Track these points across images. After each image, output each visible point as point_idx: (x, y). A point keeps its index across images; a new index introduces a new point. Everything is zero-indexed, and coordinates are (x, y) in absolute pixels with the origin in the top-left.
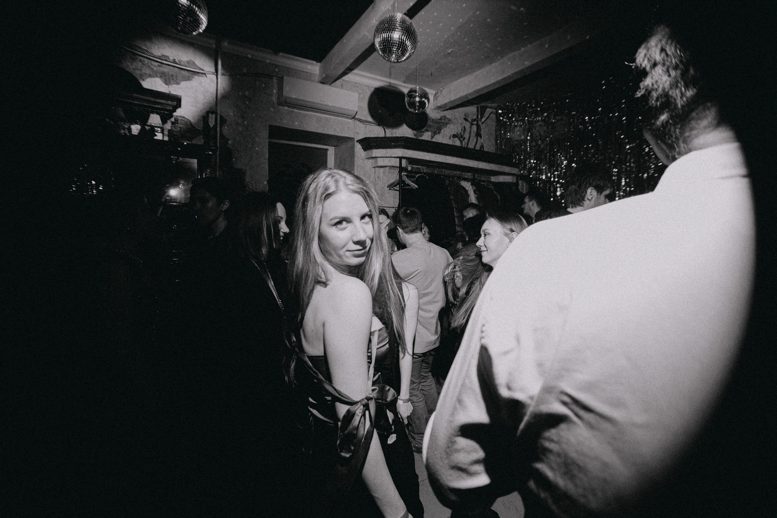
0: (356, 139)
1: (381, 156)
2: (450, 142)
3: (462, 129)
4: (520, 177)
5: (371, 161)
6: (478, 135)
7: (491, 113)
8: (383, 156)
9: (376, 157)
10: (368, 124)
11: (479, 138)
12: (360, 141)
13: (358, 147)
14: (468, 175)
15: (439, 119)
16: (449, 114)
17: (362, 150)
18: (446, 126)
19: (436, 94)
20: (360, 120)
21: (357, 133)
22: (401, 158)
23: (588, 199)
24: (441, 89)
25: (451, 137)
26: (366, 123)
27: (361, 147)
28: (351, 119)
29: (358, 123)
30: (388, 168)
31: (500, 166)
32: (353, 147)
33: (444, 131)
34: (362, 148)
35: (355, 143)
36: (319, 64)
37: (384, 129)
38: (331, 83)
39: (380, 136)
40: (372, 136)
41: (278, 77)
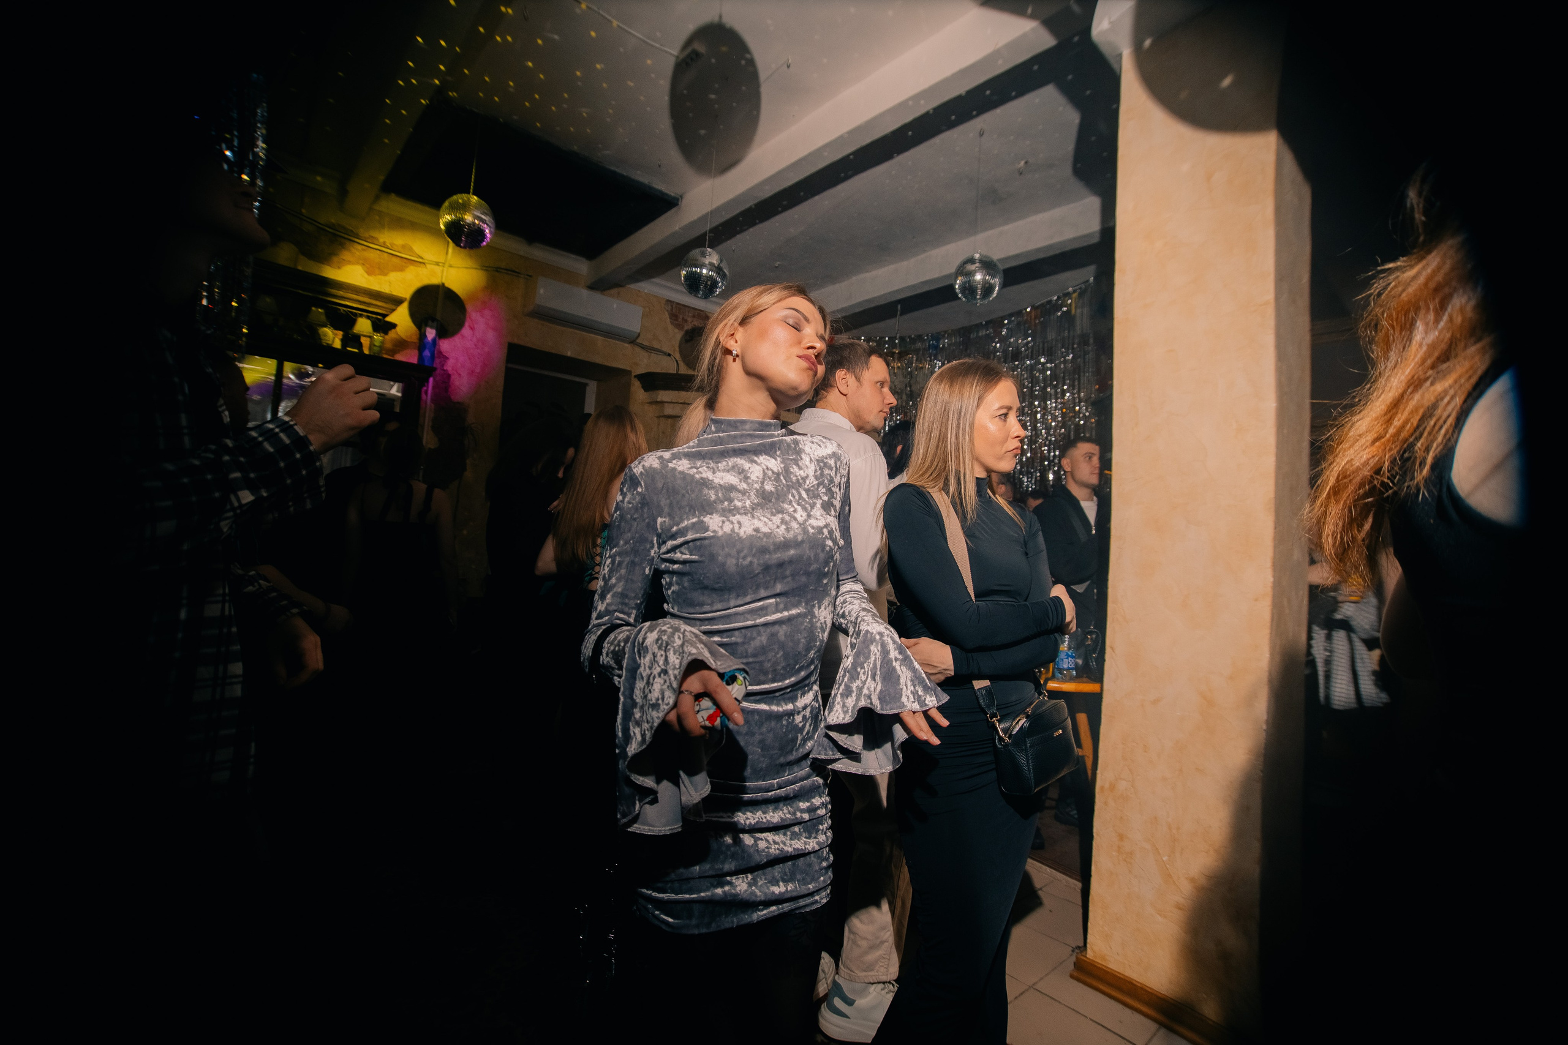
0: (633, 374)
1: (670, 401)
5: (654, 406)
8: (673, 401)
9: (662, 402)
10: (652, 352)
12: (640, 377)
13: (636, 385)
17: (642, 391)
21: (636, 364)
26: (649, 351)
27: (641, 385)
28: (629, 343)
29: (638, 349)
32: (629, 384)
34: (643, 387)
35: (633, 379)
36: (589, 262)
37: (677, 361)
38: (604, 290)
39: (671, 371)
40: (658, 370)
41: (528, 275)
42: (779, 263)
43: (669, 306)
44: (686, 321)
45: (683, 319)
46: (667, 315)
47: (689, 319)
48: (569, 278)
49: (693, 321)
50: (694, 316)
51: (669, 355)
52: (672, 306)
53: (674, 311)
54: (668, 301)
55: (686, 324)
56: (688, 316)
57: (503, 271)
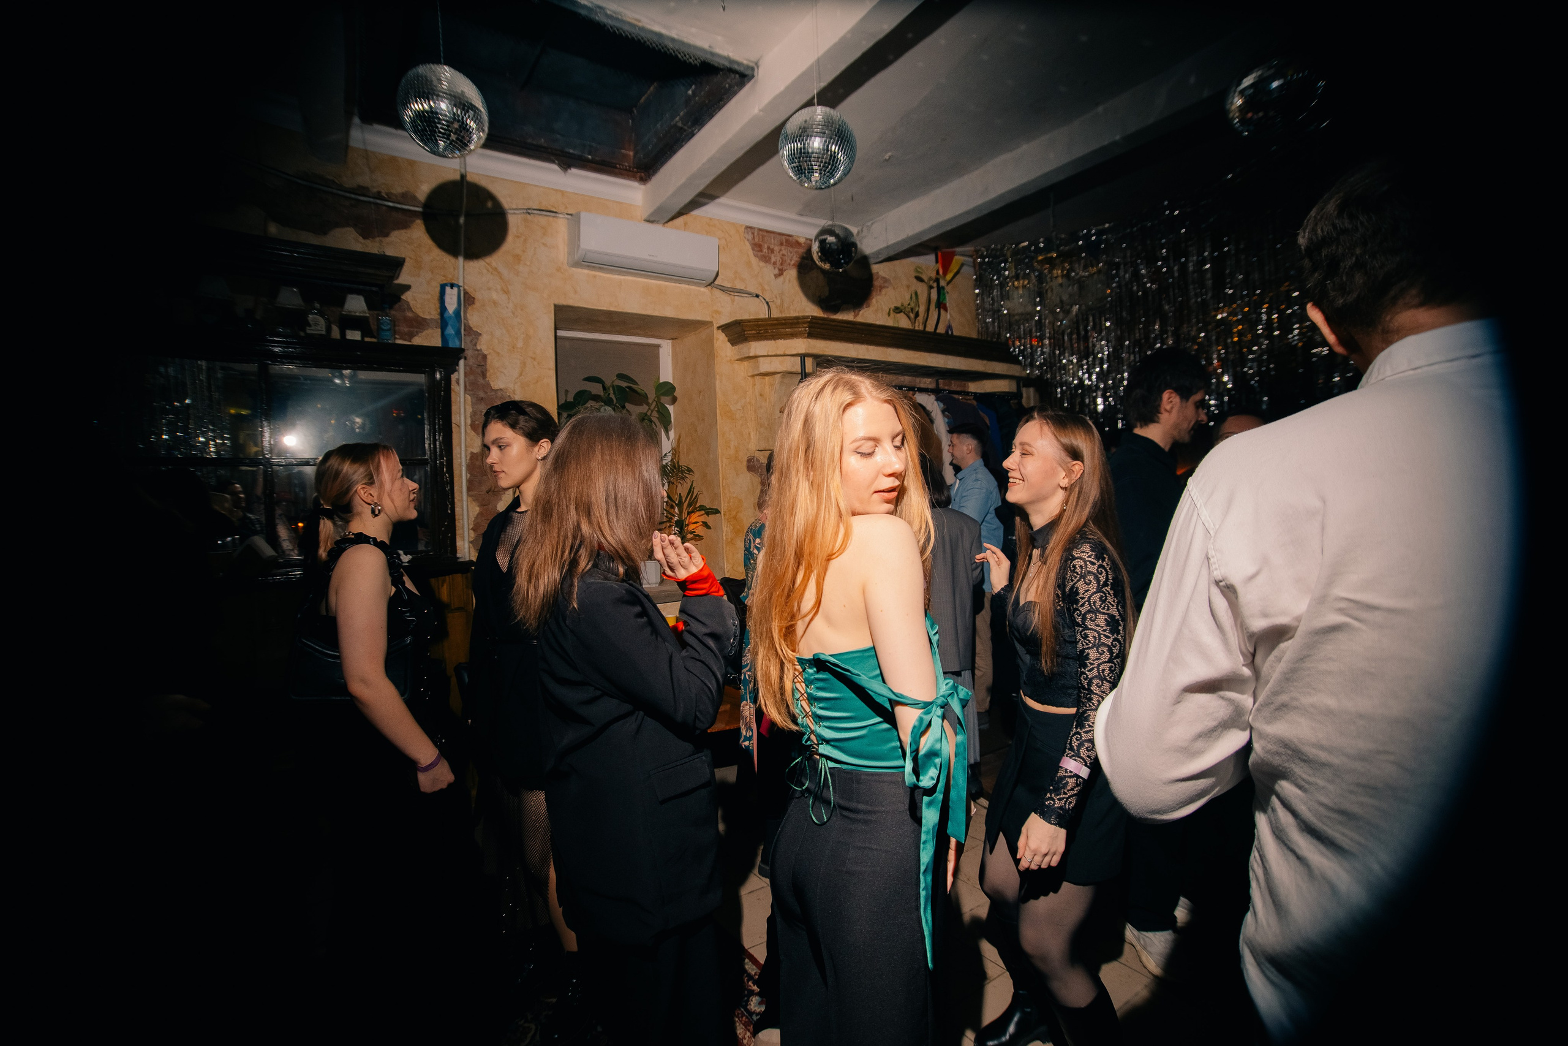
0: (715, 326)
1: (766, 354)
2: (890, 322)
3: (911, 296)
4: (1024, 382)
5: (746, 363)
6: (941, 305)
7: (962, 265)
8: (770, 354)
9: (755, 357)
10: (736, 294)
11: (942, 311)
12: (724, 328)
13: (721, 338)
14: (925, 383)
16: (884, 269)
17: (729, 344)
18: (880, 291)
19: (858, 233)
20: (723, 289)
21: (718, 312)
22: (803, 357)
23: (1166, 410)
24: (869, 224)
25: (891, 312)
26: (732, 294)
27: (726, 339)
28: (707, 286)
29: (718, 293)
30: (779, 375)
31: (985, 362)
32: (710, 340)
33: (877, 302)
34: (729, 341)
35: (715, 331)
36: (643, 187)
37: (767, 303)
38: (667, 222)
39: (762, 316)
40: (746, 317)
41: (568, 214)
42: (889, 154)
43: (750, 233)
44: (772, 251)
45: (769, 248)
46: (748, 247)
47: (777, 248)
48: (622, 211)
49: (780, 250)
50: (782, 244)
51: (757, 296)
52: (753, 234)
53: (756, 240)
54: (747, 227)
55: (773, 255)
56: (775, 244)
57: (535, 212)
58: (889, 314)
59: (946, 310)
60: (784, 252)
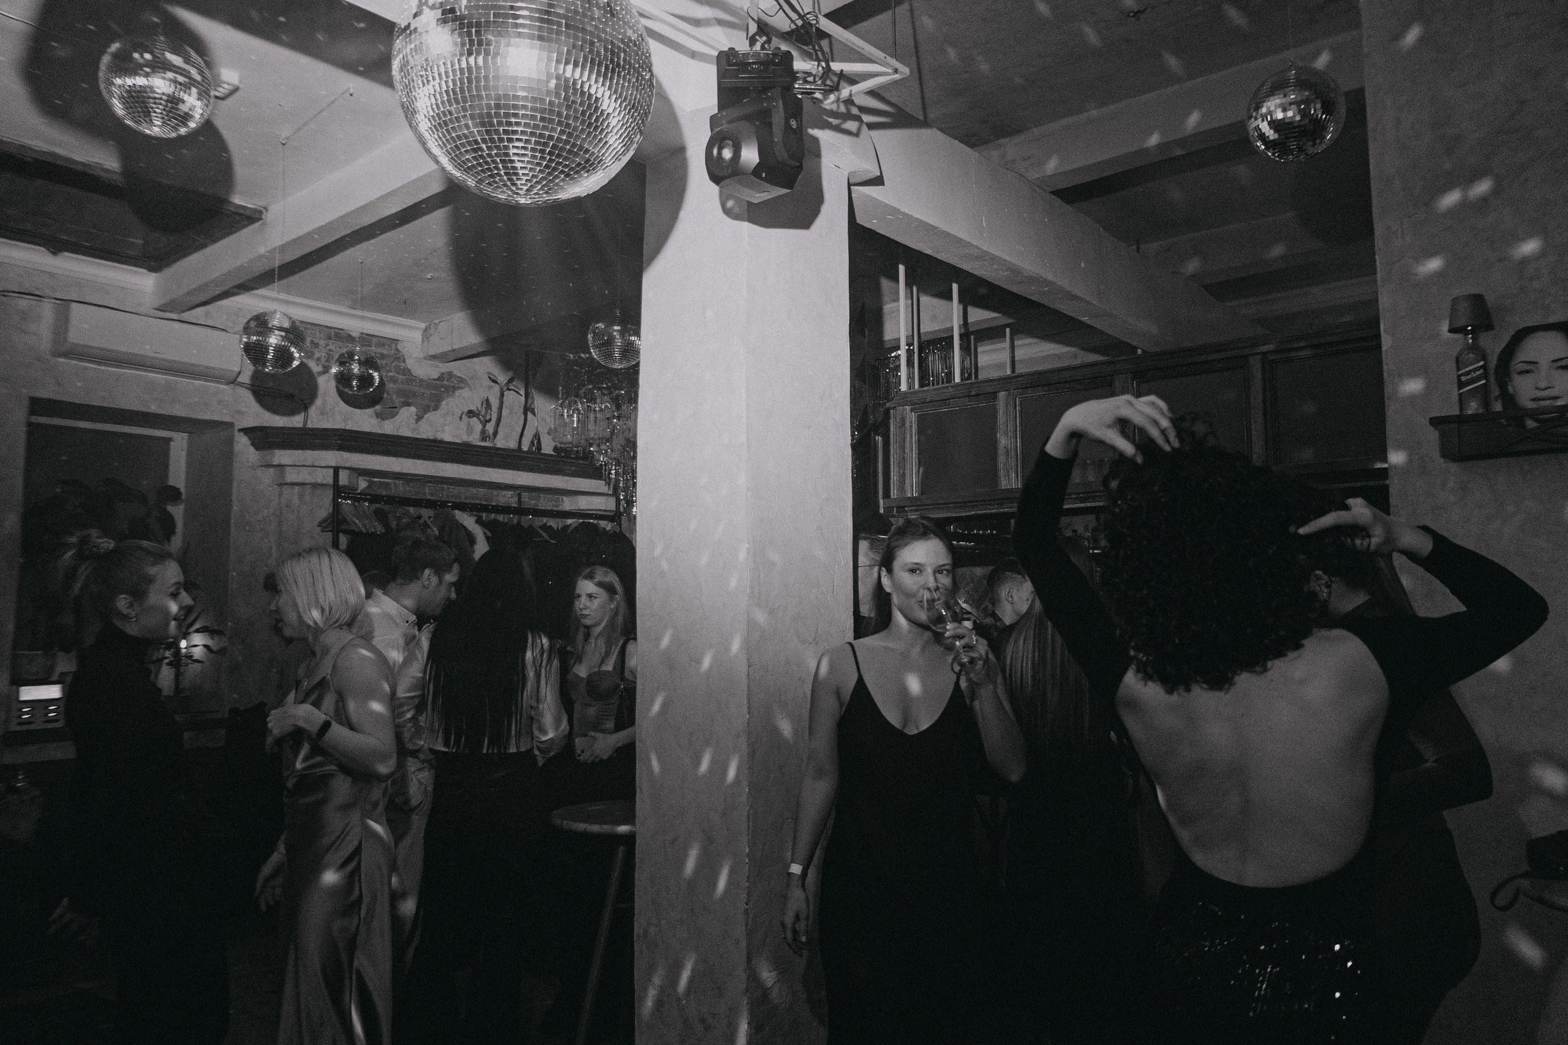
0: (237, 426)
1: (291, 463)
2: (461, 427)
3: (482, 400)
5: (272, 470)
6: (529, 409)
8: (298, 464)
9: (280, 466)
11: (530, 415)
12: (246, 431)
13: (242, 443)
14: (505, 496)
15: (435, 380)
16: (458, 368)
17: (252, 449)
18: (453, 392)
19: (425, 330)
21: (239, 412)
22: (337, 469)
24: (437, 322)
25: (465, 415)
27: (249, 442)
28: (229, 384)
30: (309, 487)
31: (566, 479)
32: (230, 442)
33: (447, 405)
34: (253, 444)
35: (236, 433)
36: (155, 274)
39: (296, 423)
41: (56, 299)
44: (317, 345)
45: (312, 342)
47: (322, 343)
49: (327, 345)
50: (329, 338)
51: (292, 396)
55: (317, 349)
56: (320, 338)
57: (14, 295)
58: (461, 418)
59: (534, 413)
60: (332, 347)
